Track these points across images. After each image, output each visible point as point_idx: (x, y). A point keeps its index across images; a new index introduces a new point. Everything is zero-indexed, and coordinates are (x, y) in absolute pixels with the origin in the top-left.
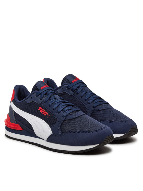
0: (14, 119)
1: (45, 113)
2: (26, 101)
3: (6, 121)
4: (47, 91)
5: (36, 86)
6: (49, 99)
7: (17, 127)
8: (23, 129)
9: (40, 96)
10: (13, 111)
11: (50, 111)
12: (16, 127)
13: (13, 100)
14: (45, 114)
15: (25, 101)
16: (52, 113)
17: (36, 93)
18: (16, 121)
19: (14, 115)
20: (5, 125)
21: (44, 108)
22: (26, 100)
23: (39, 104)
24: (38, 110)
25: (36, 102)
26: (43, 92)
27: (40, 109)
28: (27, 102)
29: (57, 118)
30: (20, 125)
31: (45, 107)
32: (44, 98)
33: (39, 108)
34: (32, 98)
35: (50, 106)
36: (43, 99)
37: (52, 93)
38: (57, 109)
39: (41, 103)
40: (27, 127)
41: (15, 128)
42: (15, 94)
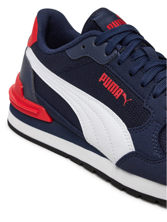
0: (34, 91)
1: (118, 93)
2: (68, 53)
3: (13, 92)
4: (125, 34)
5: (94, 21)
6: (130, 55)
7: (38, 113)
8: (53, 120)
9: (106, 44)
10: (32, 73)
11: (131, 88)
12: (35, 112)
13: (33, 45)
14: (117, 95)
15: (64, 51)
16: (136, 93)
17: (96, 36)
18: (38, 99)
19: (32, 81)
20: (9, 102)
21: (115, 78)
22: (67, 49)
23: (102, 65)
24: (100, 80)
25: (96, 60)
26: (115, 35)
27: (104, 78)
28: (70, 55)
29: (150, 110)
30: (46, 110)
31: (118, 75)
32: (116, 52)
33: (102, 76)
34: (84, 47)
35: (131, 75)
36: (113, 54)
37: (138, 42)
38: (151, 86)
39: (108, 64)
40: (64, 119)
41: (35, 114)
42: (40, 30)
